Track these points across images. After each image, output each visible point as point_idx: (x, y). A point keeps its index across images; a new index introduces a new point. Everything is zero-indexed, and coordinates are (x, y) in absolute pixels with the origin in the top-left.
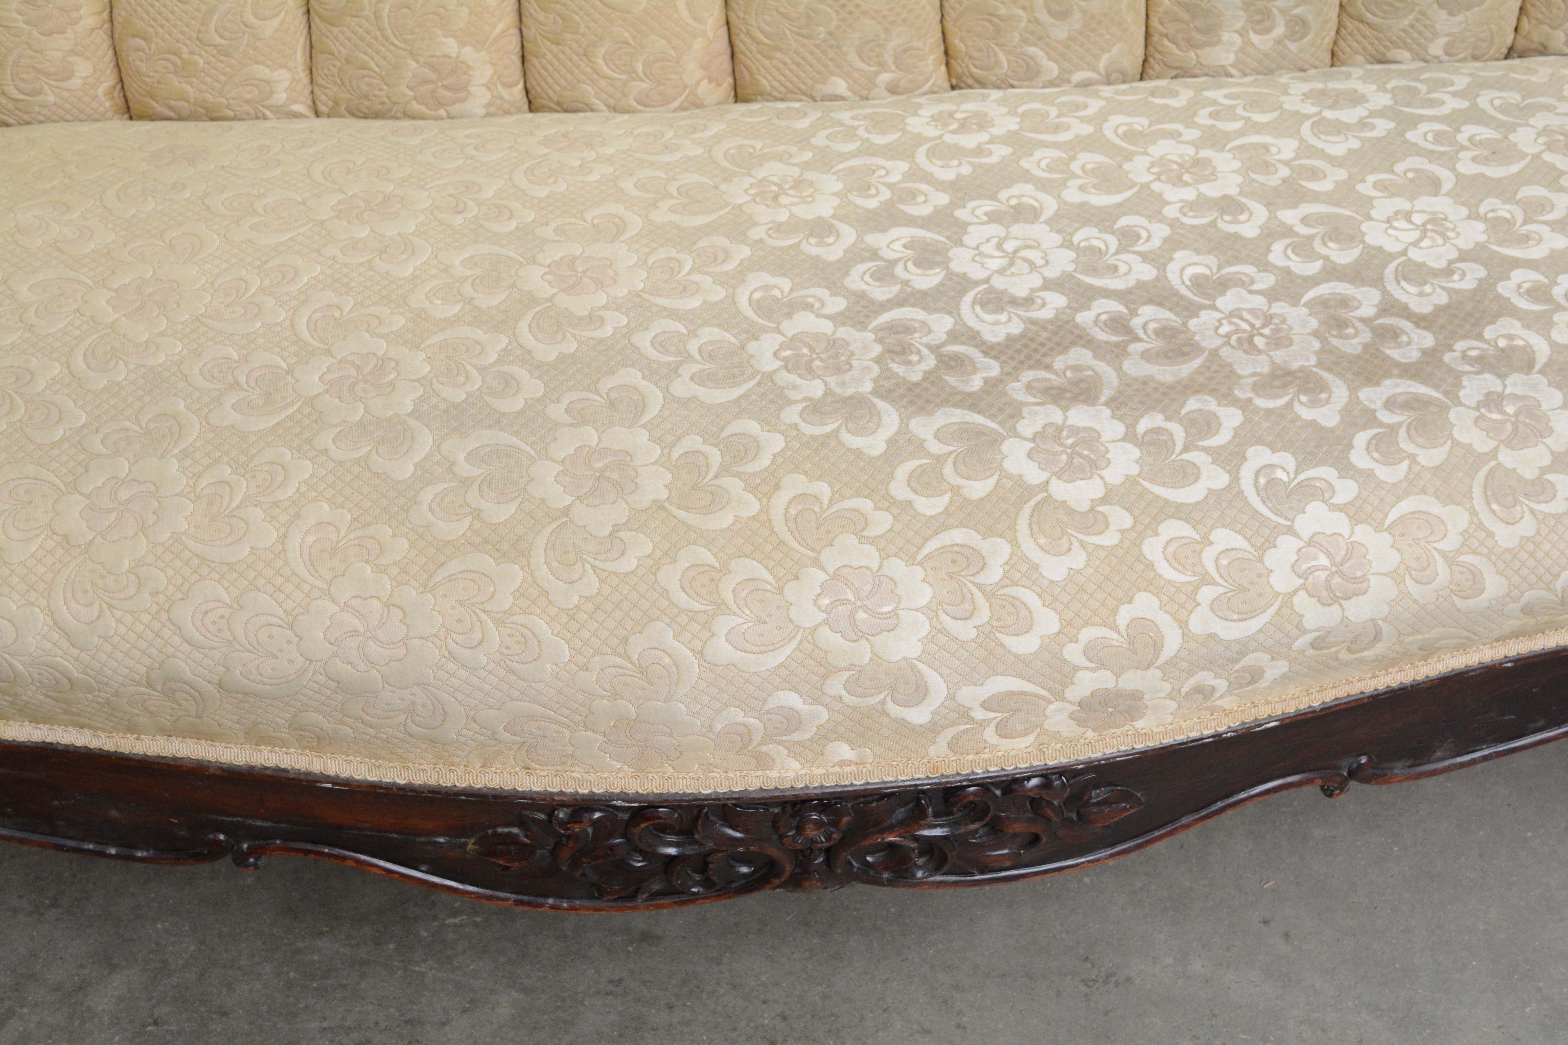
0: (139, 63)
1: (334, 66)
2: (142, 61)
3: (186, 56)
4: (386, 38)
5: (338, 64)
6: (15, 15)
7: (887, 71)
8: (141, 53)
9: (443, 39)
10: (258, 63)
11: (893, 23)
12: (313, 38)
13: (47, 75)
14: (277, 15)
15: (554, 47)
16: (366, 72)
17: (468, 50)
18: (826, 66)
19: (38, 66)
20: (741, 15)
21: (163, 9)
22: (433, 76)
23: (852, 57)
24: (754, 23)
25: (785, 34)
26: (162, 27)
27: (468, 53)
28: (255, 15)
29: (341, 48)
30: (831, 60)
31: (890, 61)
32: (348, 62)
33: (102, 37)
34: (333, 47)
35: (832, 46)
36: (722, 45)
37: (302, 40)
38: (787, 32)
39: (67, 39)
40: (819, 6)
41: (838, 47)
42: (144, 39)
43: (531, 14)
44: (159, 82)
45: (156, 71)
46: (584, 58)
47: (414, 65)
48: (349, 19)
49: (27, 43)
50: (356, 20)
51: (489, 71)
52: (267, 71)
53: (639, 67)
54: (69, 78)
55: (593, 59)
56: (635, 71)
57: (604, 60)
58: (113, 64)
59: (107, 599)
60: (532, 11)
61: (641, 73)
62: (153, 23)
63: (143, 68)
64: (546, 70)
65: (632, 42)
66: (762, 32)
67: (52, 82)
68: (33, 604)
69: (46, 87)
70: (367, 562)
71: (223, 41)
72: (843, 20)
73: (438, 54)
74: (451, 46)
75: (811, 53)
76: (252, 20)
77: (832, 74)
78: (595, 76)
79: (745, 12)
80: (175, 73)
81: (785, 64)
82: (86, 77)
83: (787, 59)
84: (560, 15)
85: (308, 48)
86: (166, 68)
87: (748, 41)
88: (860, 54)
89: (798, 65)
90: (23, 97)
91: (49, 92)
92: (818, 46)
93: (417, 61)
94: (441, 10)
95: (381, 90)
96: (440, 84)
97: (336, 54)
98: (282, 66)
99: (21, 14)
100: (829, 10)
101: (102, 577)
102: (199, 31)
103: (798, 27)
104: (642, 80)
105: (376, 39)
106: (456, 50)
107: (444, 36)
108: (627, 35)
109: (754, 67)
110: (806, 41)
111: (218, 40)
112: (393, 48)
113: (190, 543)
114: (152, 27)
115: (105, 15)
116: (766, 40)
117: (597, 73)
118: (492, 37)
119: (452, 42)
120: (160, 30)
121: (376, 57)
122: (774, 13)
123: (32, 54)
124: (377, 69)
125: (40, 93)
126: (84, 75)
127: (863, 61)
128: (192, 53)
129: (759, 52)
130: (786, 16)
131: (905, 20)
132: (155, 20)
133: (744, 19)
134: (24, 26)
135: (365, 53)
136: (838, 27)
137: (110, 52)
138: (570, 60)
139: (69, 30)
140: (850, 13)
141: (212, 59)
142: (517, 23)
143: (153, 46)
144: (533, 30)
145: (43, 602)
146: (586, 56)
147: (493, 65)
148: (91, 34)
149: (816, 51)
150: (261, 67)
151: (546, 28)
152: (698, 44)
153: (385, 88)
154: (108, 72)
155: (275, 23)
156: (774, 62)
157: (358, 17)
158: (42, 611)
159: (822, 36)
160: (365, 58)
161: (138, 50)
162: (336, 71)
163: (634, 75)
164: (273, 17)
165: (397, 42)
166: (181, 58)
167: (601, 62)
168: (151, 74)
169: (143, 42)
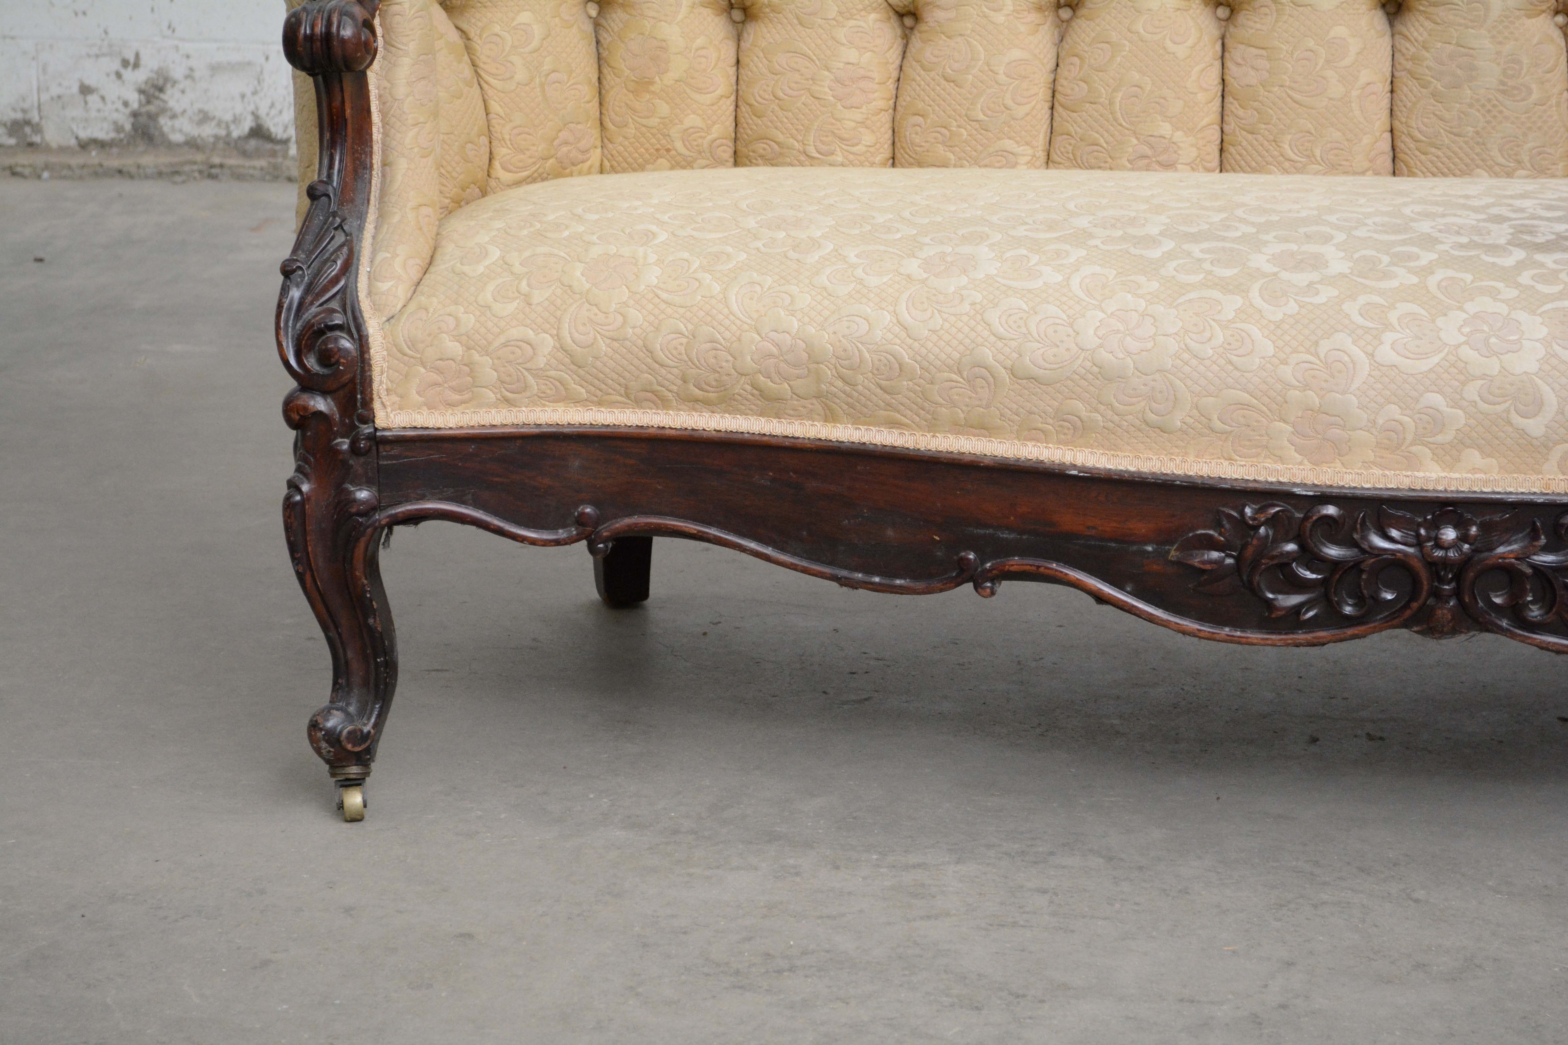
0: (914, 136)
1: (1070, 144)
2: (917, 133)
3: (954, 129)
4: (1116, 120)
5: (1073, 141)
6: (827, 90)
7: (1523, 169)
8: (918, 128)
9: (1161, 123)
10: (1010, 138)
11: (1530, 128)
12: (1055, 125)
13: (842, 139)
14: (1030, 103)
15: (1250, 136)
16: (1096, 148)
17: (1179, 133)
18: (1472, 160)
19: (836, 131)
20: (1404, 120)
21: (942, 92)
22: (1149, 152)
23: (1495, 153)
24: (1414, 126)
25: (1439, 133)
26: (938, 105)
27: (1179, 135)
28: (1013, 100)
29: (1078, 129)
30: (1477, 154)
31: (1526, 159)
32: (1081, 140)
33: (886, 118)
34: (1071, 129)
35: (1478, 143)
36: (1386, 146)
37: (1045, 126)
38: (1442, 131)
39: (862, 113)
40: (1469, 110)
41: (1483, 144)
42: (922, 116)
43: (1232, 112)
44: (928, 151)
45: (927, 142)
46: (1273, 143)
47: (1135, 141)
48: (1088, 105)
49: (831, 113)
50: (1094, 106)
51: (1194, 153)
52: (1015, 145)
53: (1317, 153)
54: (857, 144)
55: (1280, 144)
56: (1314, 156)
57: (1290, 145)
58: (890, 142)
59: (939, 308)
60: (1233, 109)
61: (1319, 159)
62: (931, 103)
63: (917, 140)
64: (1240, 155)
65: (1313, 131)
66: (1420, 132)
67: (844, 146)
68: (884, 309)
69: (838, 149)
70: (1129, 292)
71: (986, 118)
72: (1488, 122)
73: (1155, 134)
74: (1166, 129)
75: (1461, 148)
76: (1009, 103)
77: (1478, 166)
78: (1281, 158)
79: (1408, 117)
80: (943, 143)
81: (1437, 157)
82: (870, 146)
83: (1440, 153)
84: (1256, 110)
85: (1049, 134)
86: (935, 138)
87: (1408, 140)
88: (1500, 151)
89: (1449, 158)
90: (817, 155)
91: (840, 154)
92: (1466, 143)
93: (1137, 139)
94: (1162, 101)
95: (1106, 162)
96: (1154, 159)
97: (1073, 133)
98: (1027, 144)
99: (831, 90)
100: (1477, 114)
101: (935, 295)
102: (968, 109)
103: (1451, 128)
104: (1319, 164)
105: (1107, 120)
106: (1170, 132)
107: (1163, 121)
108: (1310, 125)
109: (1412, 161)
110: (1456, 138)
111: (982, 117)
112: (1119, 127)
113: (999, 279)
114: (930, 106)
115: (892, 102)
116: (1424, 138)
117: (1282, 155)
118: (1199, 127)
119: (1167, 126)
120: (937, 108)
121: (1106, 135)
122: (1432, 116)
123: (834, 121)
124: (1105, 145)
125: (833, 154)
126: (868, 144)
127: (1504, 157)
128: (959, 126)
129: (1417, 149)
130: (1441, 119)
131: (1540, 128)
132: (934, 101)
133: (1406, 122)
134: (831, 98)
135: (1097, 133)
136: (1484, 128)
137: (890, 132)
138: (1262, 145)
139: (864, 107)
140: (1495, 117)
141: (974, 132)
142: (1220, 122)
143: (929, 121)
144: (1233, 124)
145: (891, 309)
146: (1274, 141)
147: (1198, 149)
148: (878, 114)
149: (1464, 146)
150: (1011, 141)
151: (1243, 122)
152: (1366, 140)
153: (1109, 160)
154: (886, 146)
155: (1027, 108)
156: (1430, 156)
157: (1095, 103)
158: (889, 313)
159: (1470, 134)
160: (1097, 136)
161: (915, 126)
162: (1070, 148)
163: (1313, 159)
164: (1026, 104)
165: (1124, 124)
166: (949, 130)
167: (1287, 146)
168: (923, 144)
169: (921, 119)
